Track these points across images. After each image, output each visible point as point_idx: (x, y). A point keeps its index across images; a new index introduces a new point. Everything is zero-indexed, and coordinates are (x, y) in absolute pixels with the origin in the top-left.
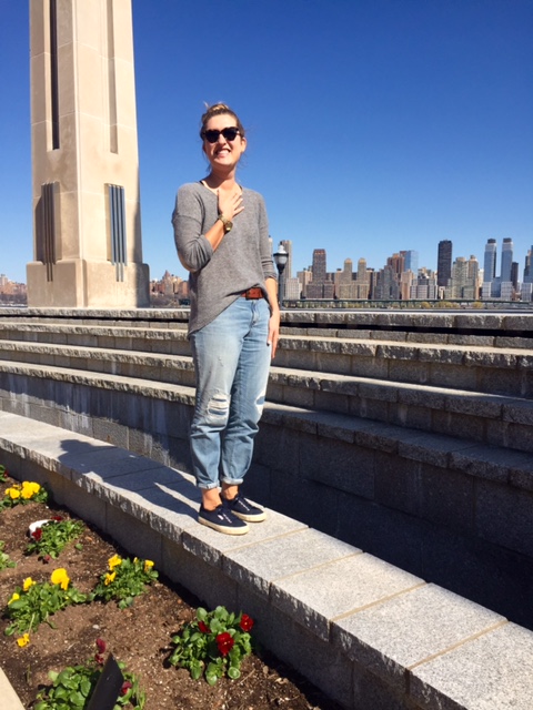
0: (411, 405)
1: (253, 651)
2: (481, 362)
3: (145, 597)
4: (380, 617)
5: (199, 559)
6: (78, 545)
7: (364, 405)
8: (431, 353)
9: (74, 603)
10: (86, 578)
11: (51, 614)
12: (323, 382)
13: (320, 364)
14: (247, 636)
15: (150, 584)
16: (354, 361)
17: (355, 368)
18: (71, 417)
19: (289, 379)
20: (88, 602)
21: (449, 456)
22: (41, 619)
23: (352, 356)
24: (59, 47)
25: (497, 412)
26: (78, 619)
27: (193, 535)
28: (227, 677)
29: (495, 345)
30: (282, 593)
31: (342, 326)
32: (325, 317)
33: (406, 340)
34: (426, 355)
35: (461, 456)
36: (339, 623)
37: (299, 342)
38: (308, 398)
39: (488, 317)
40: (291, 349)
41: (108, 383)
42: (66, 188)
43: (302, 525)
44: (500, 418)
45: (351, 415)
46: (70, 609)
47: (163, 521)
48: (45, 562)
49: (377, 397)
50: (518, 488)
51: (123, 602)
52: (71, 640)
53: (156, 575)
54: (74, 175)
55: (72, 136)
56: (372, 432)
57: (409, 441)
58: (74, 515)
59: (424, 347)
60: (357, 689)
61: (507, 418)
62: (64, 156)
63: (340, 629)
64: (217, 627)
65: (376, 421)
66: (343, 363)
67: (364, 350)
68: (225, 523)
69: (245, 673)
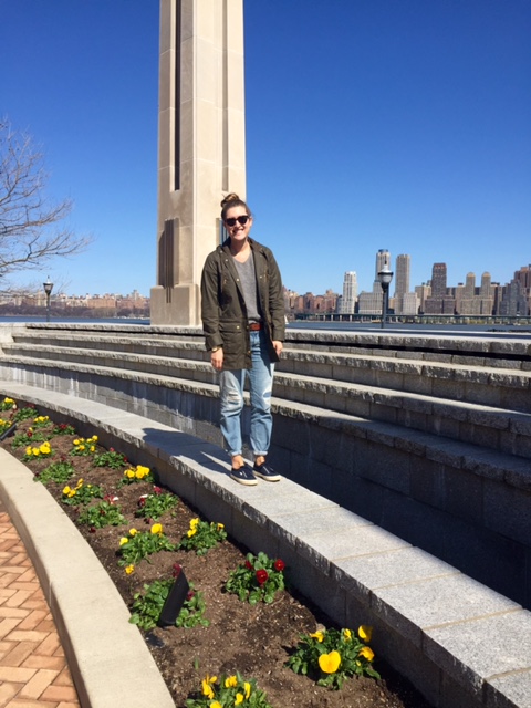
0: (443, 417)
1: (286, 588)
2: (502, 382)
3: (216, 550)
5: (253, 522)
6: (174, 513)
7: (408, 416)
8: (464, 374)
9: (165, 549)
10: (177, 535)
11: (150, 554)
12: (376, 396)
13: (378, 380)
14: (281, 577)
15: (221, 541)
16: (405, 379)
17: (406, 384)
18: (179, 419)
19: (350, 392)
20: (176, 551)
21: (462, 458)
22: (142, 556)
23: (404, 375)
24: (182, 102)
25: (505, 425)
26: (168, 560)
27: (250, 504)
28: (264, 602)
29: (522, 369)
30: (303, 544)
31: (401, 348)
32: (387, 339)
33: (451, 362)
34: (460, 375)
35: (472, 458)
36: (336, 563)
37: (362, 361)
38: (364, 409)
39: (517, 345)
40: (355, 367)
41: (208, 391)
42: (184, 224)
43: (335, 504)
44: (508, 429)
45: (398, 424)
46: (163, 552)
48: (148, 523)
49: (416, 410)
50: (510, 487)
51: (200, 551)
52: (162, 572)
53: (225, 535)
54: (191, 212)
55: (190, 178)
56: (408, 438)
57: (435, 446)
58: (174, 493)
59: (459, 368)
60: (348, 613)
61: (513, 430)
62: (183, 197)
63: (335, 566)
64: (258, 566)
65: (417, 430)
66: (397, 380)
67: (411, 369)
68: (243, 477)
69: (276, 600)
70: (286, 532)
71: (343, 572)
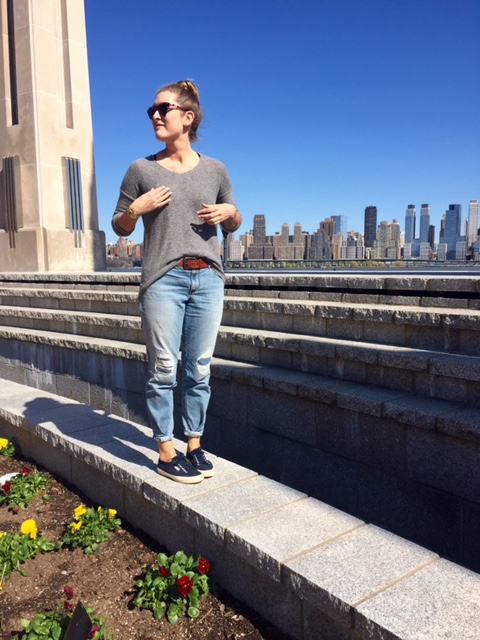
0: (347, 360)
1: (211, 591)
2: (408, 320)
3: (110, 544)
4: (326, 558)
5: (159, 507)
6: (46, 496)
7: (305, 360)
8: (365, 313)
9: (43, 552)
10: (53, 527)
11: (22, 562)
12: (268, 340)
13: (264, 323)
14: (204, 577)
15: (113, 531)
16: (294, 320)
17: (296, 326)
18: (35, 374)
19: (236, 337)
20: (56, 550)
21: (382, 406)
22: (12, 568)
23: (293, 316)
24: (16, 29)
25: (423, 366)
26: (47, 566)
27: (153, 485)
28: (187, 616)
29: (420, 305)
30: (236, 538)
31: (283, 288)
32: (268, 279)
33: (341, 300)
34: (360, 314)
35: (393, 406)
36: (289, 565)
37: (245, 303)
38: (254, 355)
39: (414, 280)
40: (238, 310)
41: (69, 342)
42: (26, 162)
43: (252, 473)
44: (427, 371)
45: (294, 369)
46: (39, 557)
47: (125, 473)
48: (15, 513)
49: (317, 353)
50: (444, 434)
51: (89, 549)
52: (41, 586)
53: (119, 522)
54: (33, 149)
55: (30, 112)
56: (313, 385)
57: (347, 393)
58: (41, 468)
59: (358, 307)
60: (306, 624)
61: (434, 371)
62: (23, 132)
63: (290, 571)
64: (177, 571)
65: (316, 374)
66: (285, 322)
67: (304, 310)
68: (181, 474)
69: (203, 611)
70: (209, 522)
71: (304, 580)
